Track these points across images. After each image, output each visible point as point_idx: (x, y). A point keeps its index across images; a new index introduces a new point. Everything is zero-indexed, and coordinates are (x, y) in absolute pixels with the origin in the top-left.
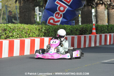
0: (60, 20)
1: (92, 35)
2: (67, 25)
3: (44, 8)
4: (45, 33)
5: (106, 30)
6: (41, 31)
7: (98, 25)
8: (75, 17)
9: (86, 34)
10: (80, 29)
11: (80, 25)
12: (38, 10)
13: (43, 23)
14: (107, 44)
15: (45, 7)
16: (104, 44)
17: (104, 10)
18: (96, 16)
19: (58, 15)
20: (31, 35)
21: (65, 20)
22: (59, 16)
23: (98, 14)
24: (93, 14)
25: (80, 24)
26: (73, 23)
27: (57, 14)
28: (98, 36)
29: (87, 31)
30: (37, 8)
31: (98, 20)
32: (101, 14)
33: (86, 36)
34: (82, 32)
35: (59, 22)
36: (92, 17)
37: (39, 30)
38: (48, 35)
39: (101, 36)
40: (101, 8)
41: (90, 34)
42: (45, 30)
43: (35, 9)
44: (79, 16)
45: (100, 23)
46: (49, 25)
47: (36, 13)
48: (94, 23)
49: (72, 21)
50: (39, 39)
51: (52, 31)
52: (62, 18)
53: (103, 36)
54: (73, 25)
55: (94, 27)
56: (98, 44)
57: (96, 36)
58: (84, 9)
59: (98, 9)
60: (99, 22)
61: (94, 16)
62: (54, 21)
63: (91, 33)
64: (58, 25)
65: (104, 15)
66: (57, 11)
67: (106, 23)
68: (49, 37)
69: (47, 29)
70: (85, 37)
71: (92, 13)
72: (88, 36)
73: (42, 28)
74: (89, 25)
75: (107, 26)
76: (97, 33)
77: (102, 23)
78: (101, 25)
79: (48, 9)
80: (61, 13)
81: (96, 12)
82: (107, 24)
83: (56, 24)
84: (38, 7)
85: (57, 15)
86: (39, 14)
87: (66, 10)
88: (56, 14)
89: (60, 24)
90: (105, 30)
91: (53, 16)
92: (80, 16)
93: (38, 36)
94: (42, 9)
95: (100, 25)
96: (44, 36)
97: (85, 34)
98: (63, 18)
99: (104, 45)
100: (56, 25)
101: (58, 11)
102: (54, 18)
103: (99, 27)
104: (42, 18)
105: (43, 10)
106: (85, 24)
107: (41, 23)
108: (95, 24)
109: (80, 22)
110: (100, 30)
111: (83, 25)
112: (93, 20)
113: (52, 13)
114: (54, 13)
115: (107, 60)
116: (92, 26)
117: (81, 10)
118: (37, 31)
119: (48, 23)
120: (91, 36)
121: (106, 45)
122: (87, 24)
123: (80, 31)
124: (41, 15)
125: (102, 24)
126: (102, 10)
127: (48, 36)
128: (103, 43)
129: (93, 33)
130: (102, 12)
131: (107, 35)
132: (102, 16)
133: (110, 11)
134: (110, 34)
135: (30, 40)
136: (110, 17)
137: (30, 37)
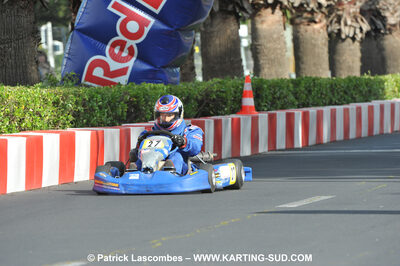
0: (127, 68)
1: (241, 117)
2: (152, 85)
3: (70, 27)
4: (76, 115)
5: (292, 98)
6: (64, 106)
7: (261, 80)
8: (179, 56)
9: (222, 115)
10: (199, 97)
11: (199, 84)
12: (50, 34)
13: (70, 78)
14: (296, 146)
15: (73, 25)
16: (284, 147)
17: (282, 27)
18: (254, 49)
19: (122, 50)
20: (27, 122)
21: (146, 67)
22: (125, 54)
23: (262, 41)
24: (245, 43)
25: (200, 78)
26: (175, 75)
28: (263, 117)
29: (225, 104)
30: (47, 29)
31: (262, 62)
32: (270, 41)
33: (221, 120)
34: (208, 104)
35: (125, 74)
36: (239, 54)
37: (56, 103)
38: (88, 121)
39: (272, 120)
40: (271, 20)
41: (233, 112)
42: (77, 103)
43: (38, 32)
44: (193, 51)
45: (269, 74)
46: (88, 86)
47: (44, 46)
48: (247, 73)
49: (171, 71)
50: (58, 135)
51: (100, 107)
52: (134, 59)
53: (281, 116)
54: (175, 83)
55: (248, 87)
56: (263, 148)
57: (257, 117)
58: (211, 25)
59: (259, 26)
60: (266, 70)
61: (246, 48)
62: (107, 72)
63: (238, 108)
64: (120, 84)
65: (282, 44)
66: (117, 35)
67: (290, 73)
68: (92, 126)
69: (85, 100)
70: (217, 124)
71: (238, 40)
72: (227, 121)
73: (65, 97)
74: (230, 82)
75: (292, 81)
76: (258, 110)
77: (273, 73)
78: (273, 80)
79: (83, 31)
80: (130, 43)
81: (254, 33)
82: (294, 76)
84: (49, 25)
85: (117, 51)
86: (55, 48)
87: (147, 30)
88: (114, 46)
89: (131, 80)
90: (285, 97)
91: (105, 55)
92: (197, 50)
93: (54, 125)
94: (63, 30)
95: (268, 81)
96: (76, 124)
97: (218, 114)
98: (138, 58)
99: (286, 149)
100: (114, 83)
101: (121, 37)
102: (108, 59)
103: (265, 86)
104: (65, 61)
105: (68, 34)
106: (217, 77)
107: (63, 80)
108: (252, 76)
109: (199, 71)
110: (270, 96)
111: (210, 81)
112: (244, 63)
113: (99, 44)
114: (106, 44)
115: (297, 200)
116: (243, 85)
117: (203, 29)
118: (50, 108)
119: (86, 80)
120: (239, 119)
121: (293, 149)
122: (223, 76)
123: (200, 103)
124: (60, 52)
125: (275, 77)
126: (274, 27)
127: (88, 125)
128: (281, 143)
129: (246, 107)
130: (275, 36)
131: (293, 114)
132: (275, 49)
133: (303, 28)
134: (305, 109)
135: (25, 139)
136: (302, 49)
137: (25, 130)
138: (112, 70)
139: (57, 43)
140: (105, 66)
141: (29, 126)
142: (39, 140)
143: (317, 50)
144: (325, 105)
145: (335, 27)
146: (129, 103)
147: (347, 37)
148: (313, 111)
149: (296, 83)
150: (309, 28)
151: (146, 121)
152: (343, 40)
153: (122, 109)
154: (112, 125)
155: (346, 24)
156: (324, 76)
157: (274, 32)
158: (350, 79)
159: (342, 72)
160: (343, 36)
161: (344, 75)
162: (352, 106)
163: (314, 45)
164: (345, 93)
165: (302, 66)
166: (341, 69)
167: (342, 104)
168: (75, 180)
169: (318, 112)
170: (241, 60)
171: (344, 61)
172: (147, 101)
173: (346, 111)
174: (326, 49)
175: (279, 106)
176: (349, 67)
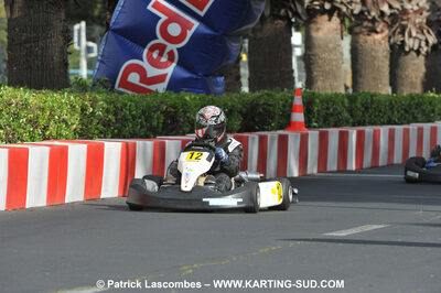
0: (165, 75)
1: (289, 133)
2: (193, 95)
4: (107, 124)
5: (346, 115)
6: (94, 114)
7: (314, 94)
8: (224, 64)
9: (268, 130)
10: (244, 110)
11: (244, 95)
12: (83, 34)
13: (101, 83)
14: (348, 168)
15: (108, 25)
16: (335, 168)
17: (339, 36)
18: (307, 59)
20: (52, 129)
21: (185, 74)
22: (164, 59)
23: (316, 51)
24: (298, 52)
25: (245, 89)
26: (219, 84)
27: (157, 51)
29: (272, 118)
30: (80, 27)
31: (315, 73)
32: (325, 51)
33: (266, 136)
34: (253, 119)
36: (291, 64)
38: (120, 131)
39: (323, 139)
40: (327, 28)
41: (281, 127)
42: (108, 111)
44: (240, 58)
45: (323, 87)
46: (122, 93)
47: (76, 47)
48: (299, 85)
49: (214, 79)
51: (134, 117)
52: (174, 65)
53: (333, 135)
54: (218, 94)
55: (298, 101)
57: (307, 135)
58: (261, 30)
59: (314, 34)
60: (319, 83)
61: (298, 58)
62: (144, 78)
63: (286, 123)
64: (157, 92)
65: (339, 55)
66: (156, 38)
68: (124, 137)
69: (117, 108)
70: (262, 140)
71: (289, 48)
72: (273, 138)
73: (95, 104)
74: (279, 95)
75: (348, 96)
76: (308, 127)
77: (328, 86)
78: (326, 95)
79: (119, 32)
80: (171, 47)
81: (308, 41)
82: (351, 91)
83: (153, 87)
84: (83, 24)
85: (155, 55)
86: (89, 50)
87: (190, 34)
89: (169, 88)
90: (339, 113)
91: (142, 60)
92: (244, 57)
93: (82, 134)
94: (98, 29)
95: (321, 95)
96: (103, 135)
97: (263, 130)
98: (178, 64)
99: (338, 171)
100: (150, 91)
101: (160, 40)
103: (317, 101)
104: (98, 64)
105: (102, 35)
106: (264, 89)
107: (94, 85)
108: (304, 89)
109: (245, 81)
110: (323, 113)
111: (257, 94)
112: (296, 74)
113: (136, 48)
114: (144, 47)
116: (292, 98)
117: (251, 35)
118: (78, 116)
119: (120, 86)
120: (287, 136)
121: (345, 171)
122: (271, 88)
123: (245, 116)
125: (329, 92)
126: (330, 36)
127: (116, 136)
128: (333, 165)
129: (295, 123)
130: (331, 46)
131: (347, 132)
132: (331, 60)
133: (362, 38)
134: (361, 128)
135: (48, 148)
136: (360, 61)
137: (48, 139)
138: (149, 76)
139: (91, 44)
140: (141, 71)
141: (54, 134)
142: (64, 151)
143: (376, 62)
144: (383, 124)
145: (398, 38)
146: (165, 113)
147: (411, 49)
148: (369, 130)
149: (352, 99)
150: (369, 38)
151: (184, 134)
152: (407, 53)
153: (158, 120)
154: (146, 137)
155: (410, 36)
156: (384, 92)
157: (330, 42)
158: (412, 97)
159: (403, 88)
160: (407, 49)
161: (405, 92)
162: (413, 127)
163: (374, 58)
164: (406, 112)
165: (360, 80)
166: (403, 85)
167: (402, 124)
168: (102, 197)
169: (375, 131)
170: (293, 71)
171: (407, 76)
172: (185, 112)
173: (406, 132)
174: (387, 63)
175: (333, 123)
176: (412, 83)
